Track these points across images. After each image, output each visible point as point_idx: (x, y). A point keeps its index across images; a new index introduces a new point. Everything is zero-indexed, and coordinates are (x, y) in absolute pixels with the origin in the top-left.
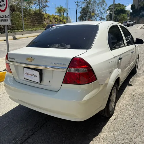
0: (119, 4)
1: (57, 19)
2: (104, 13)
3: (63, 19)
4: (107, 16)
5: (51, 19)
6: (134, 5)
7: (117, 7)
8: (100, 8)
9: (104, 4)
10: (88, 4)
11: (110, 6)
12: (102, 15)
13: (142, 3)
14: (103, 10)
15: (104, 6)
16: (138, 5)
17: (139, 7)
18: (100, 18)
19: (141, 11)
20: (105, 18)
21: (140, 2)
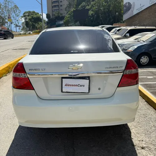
0: (34, 12)
2: (18, 20)
4: (23, 23)
6: (49, 14)
7: (32, 15)
8: (13, 14)
9: (18, 11)
12: (17, 22)
13: (56, 13)
14: (17, 16)
15: (17, 13)
16: (53, 15)
18: (15, 24)
20: (21, 25)
21: (54, 12)
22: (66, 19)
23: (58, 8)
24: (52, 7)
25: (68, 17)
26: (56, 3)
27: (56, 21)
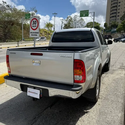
0: (95, 22)
1: (46, 32)
3: (51, 33)
5: (42, 32)
6: (107, 24)
10: (69, 22)
11: (88, 24)
13: (113, 22)
14: (82, 26)
16: (110, 24)
17: (110, 25)
19: (112, 28)
21: (111, 21)
22: (118, 27)
23: (115, 18)
24: (110, 18)
25: (121, 26)
26: (114, 14)
27: (112, 29)
